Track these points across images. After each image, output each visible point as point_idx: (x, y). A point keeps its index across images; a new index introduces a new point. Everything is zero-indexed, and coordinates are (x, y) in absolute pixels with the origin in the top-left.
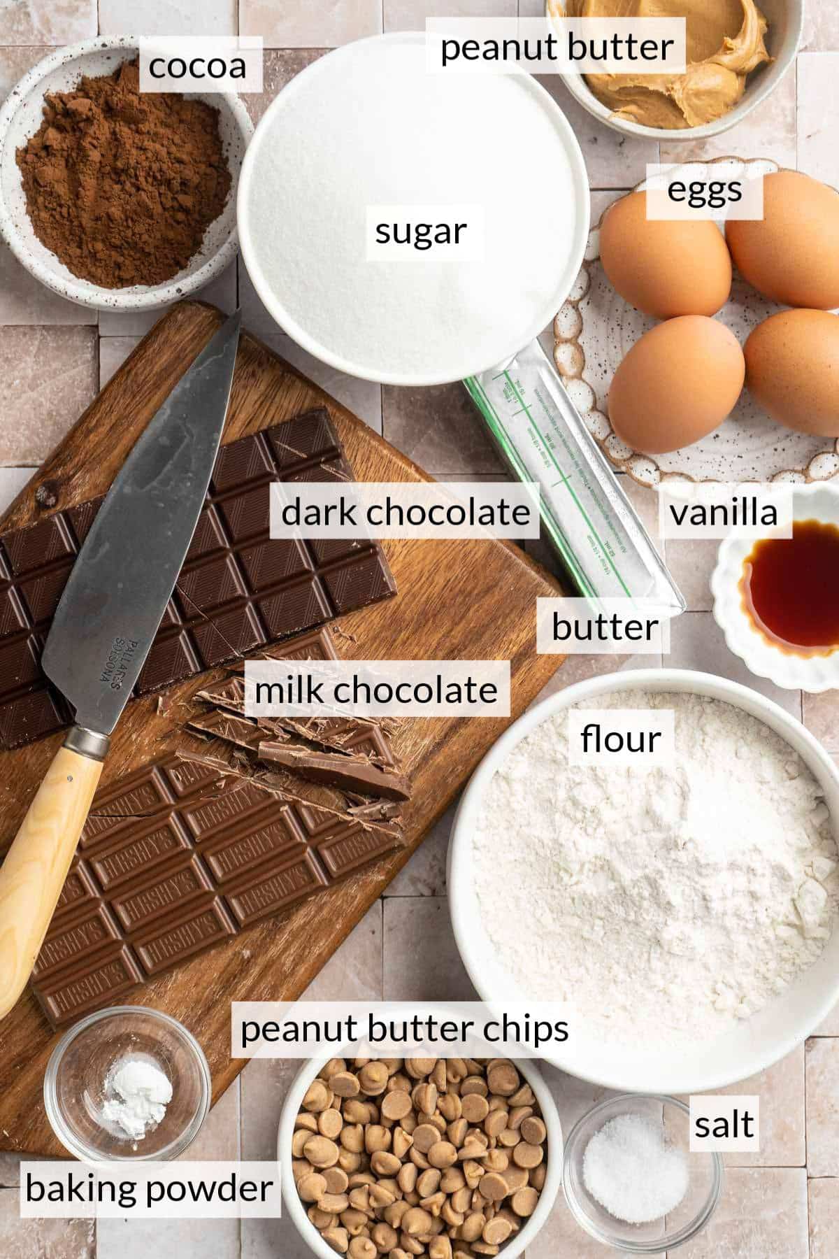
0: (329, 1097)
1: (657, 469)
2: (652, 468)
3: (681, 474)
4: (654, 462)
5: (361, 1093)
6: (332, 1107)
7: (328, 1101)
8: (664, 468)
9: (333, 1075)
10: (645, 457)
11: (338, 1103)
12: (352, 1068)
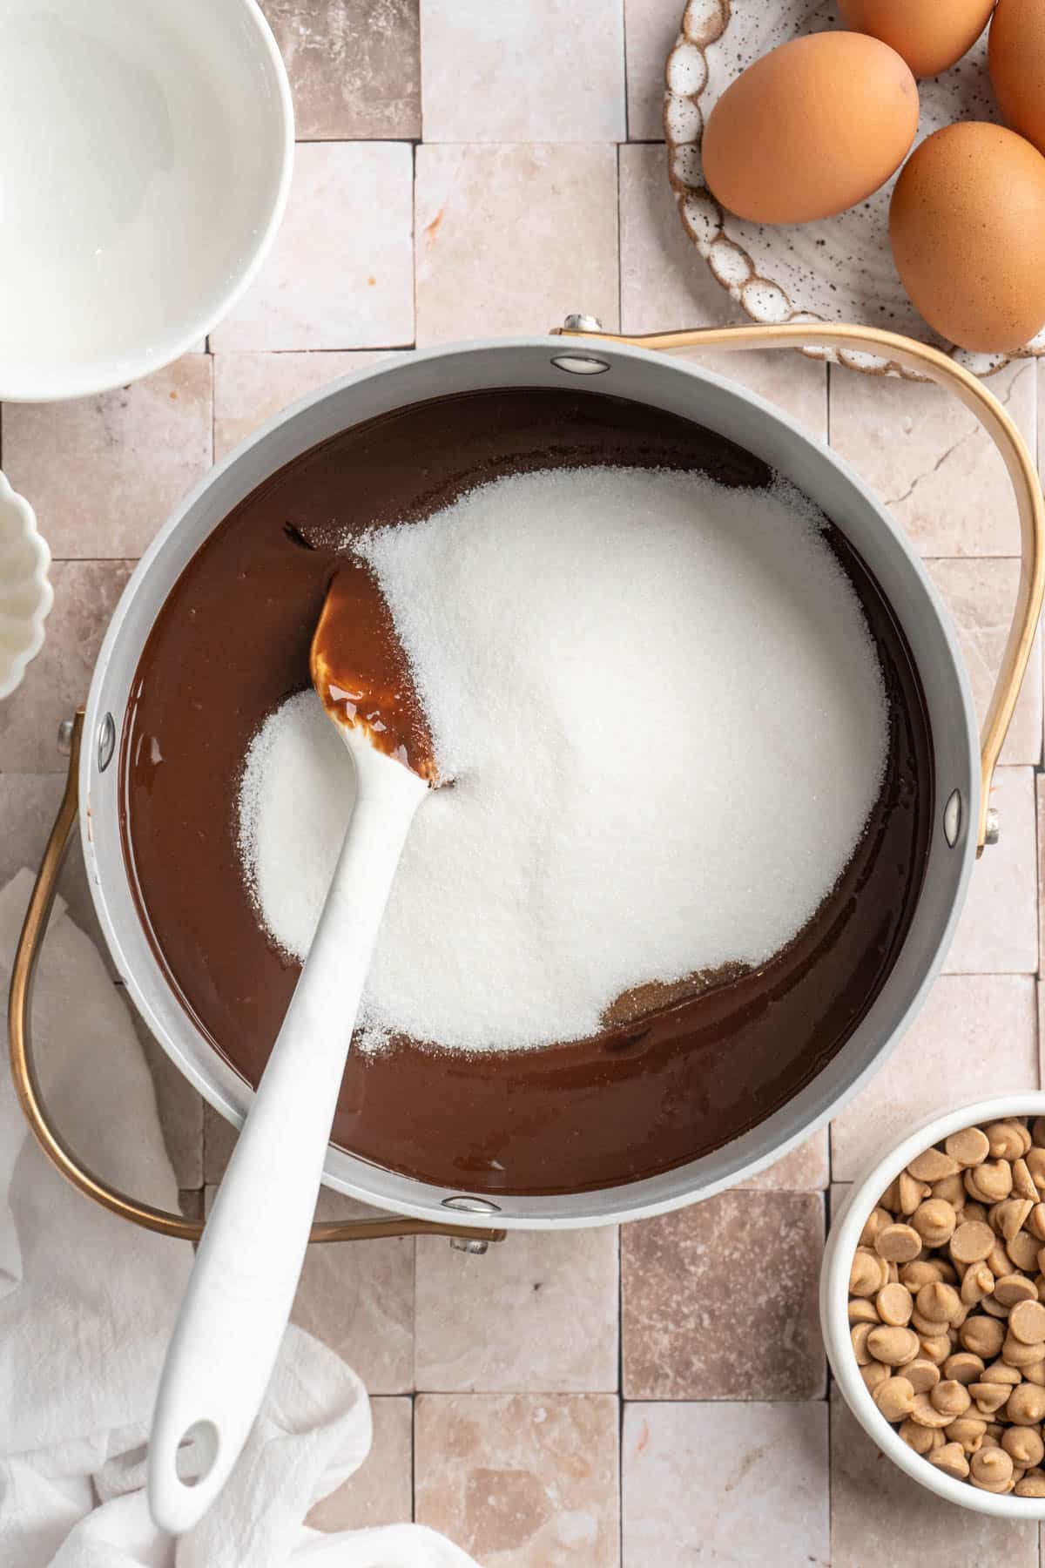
0: (882, 1268)
5: (924, 1247)
6: (889, 1282)
7: (883, 1273)
9: (878, 1234)
11: (895, 1273)
12: (900, 1218)
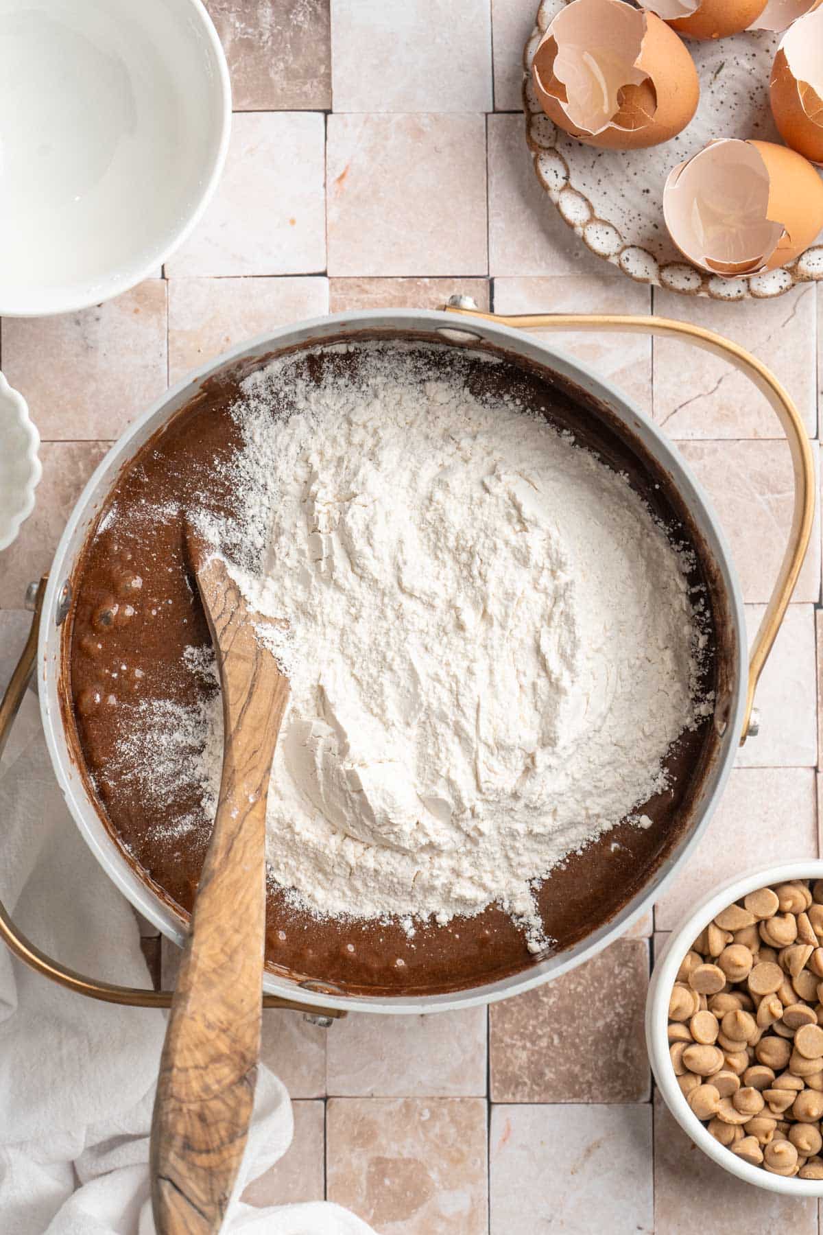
0: (695, 999)
1: (567, 178)
2: (562, 173)
3: (586, 200)
4: (568, 170)
5: (728, 982)
6: (700, 1010)
7: (695, 1003)
8: (574, 182)
9: (691, 972)
10: (562, 159)
11: (705, 1003)
12: (708, 959)
